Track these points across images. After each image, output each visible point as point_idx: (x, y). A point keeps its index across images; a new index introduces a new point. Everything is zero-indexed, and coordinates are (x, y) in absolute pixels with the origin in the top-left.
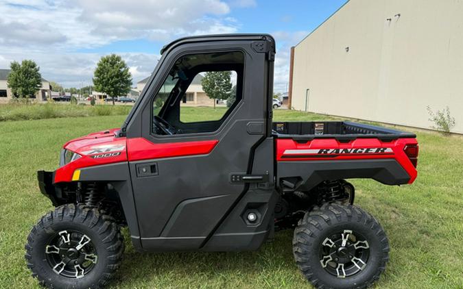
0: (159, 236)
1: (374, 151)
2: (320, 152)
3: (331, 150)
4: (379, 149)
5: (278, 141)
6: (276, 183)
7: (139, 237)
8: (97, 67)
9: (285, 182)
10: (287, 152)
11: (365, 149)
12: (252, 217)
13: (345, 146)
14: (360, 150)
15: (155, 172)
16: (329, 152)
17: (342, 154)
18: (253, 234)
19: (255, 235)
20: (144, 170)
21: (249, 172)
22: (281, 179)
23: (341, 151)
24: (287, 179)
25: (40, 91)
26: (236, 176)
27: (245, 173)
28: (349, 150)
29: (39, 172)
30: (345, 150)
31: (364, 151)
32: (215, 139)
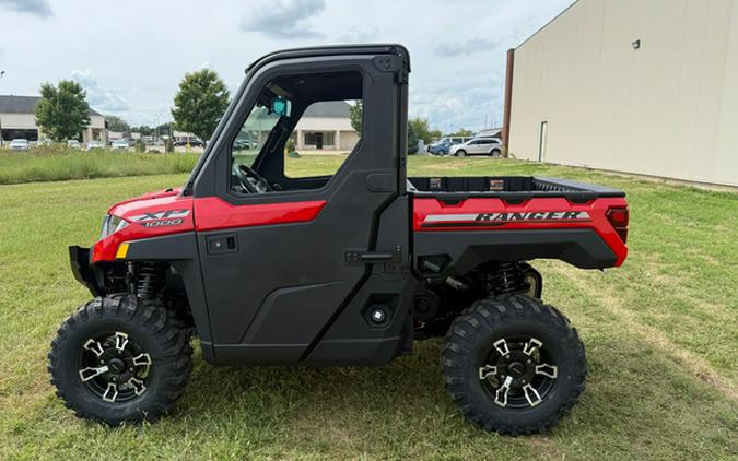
0: (240, 342)
1: (560, 216)
2: (478, 219)
3: (495, 215)
4: (568, 213)
5: (415, 201)
6: (412, 265)
7: (210, 343)
8: (180, 90)
9: (427, 264)
10: (430, 219)
11: (547, 214)
12: (378, 315)
13: (517, 209)
14: (539, 215)
15: (234, 247)
16: (491, 218)
17: (511, 222)
18: (381, 340)
19: (382, 343)
20: (218, 245)
21: (372, 248)
22: (421, 259)
23: (510, 215)
24: (429, 258)
25: (90, 130)
26: (352, 253)
27: (366, 249)
28: (522, 215)
29: (71, 248)
30: (517, 214)
31: (545, 216)
32: (320, 199)
